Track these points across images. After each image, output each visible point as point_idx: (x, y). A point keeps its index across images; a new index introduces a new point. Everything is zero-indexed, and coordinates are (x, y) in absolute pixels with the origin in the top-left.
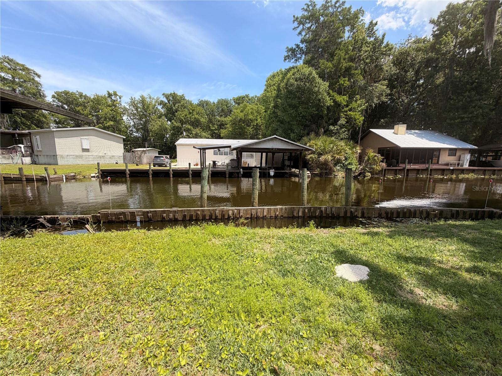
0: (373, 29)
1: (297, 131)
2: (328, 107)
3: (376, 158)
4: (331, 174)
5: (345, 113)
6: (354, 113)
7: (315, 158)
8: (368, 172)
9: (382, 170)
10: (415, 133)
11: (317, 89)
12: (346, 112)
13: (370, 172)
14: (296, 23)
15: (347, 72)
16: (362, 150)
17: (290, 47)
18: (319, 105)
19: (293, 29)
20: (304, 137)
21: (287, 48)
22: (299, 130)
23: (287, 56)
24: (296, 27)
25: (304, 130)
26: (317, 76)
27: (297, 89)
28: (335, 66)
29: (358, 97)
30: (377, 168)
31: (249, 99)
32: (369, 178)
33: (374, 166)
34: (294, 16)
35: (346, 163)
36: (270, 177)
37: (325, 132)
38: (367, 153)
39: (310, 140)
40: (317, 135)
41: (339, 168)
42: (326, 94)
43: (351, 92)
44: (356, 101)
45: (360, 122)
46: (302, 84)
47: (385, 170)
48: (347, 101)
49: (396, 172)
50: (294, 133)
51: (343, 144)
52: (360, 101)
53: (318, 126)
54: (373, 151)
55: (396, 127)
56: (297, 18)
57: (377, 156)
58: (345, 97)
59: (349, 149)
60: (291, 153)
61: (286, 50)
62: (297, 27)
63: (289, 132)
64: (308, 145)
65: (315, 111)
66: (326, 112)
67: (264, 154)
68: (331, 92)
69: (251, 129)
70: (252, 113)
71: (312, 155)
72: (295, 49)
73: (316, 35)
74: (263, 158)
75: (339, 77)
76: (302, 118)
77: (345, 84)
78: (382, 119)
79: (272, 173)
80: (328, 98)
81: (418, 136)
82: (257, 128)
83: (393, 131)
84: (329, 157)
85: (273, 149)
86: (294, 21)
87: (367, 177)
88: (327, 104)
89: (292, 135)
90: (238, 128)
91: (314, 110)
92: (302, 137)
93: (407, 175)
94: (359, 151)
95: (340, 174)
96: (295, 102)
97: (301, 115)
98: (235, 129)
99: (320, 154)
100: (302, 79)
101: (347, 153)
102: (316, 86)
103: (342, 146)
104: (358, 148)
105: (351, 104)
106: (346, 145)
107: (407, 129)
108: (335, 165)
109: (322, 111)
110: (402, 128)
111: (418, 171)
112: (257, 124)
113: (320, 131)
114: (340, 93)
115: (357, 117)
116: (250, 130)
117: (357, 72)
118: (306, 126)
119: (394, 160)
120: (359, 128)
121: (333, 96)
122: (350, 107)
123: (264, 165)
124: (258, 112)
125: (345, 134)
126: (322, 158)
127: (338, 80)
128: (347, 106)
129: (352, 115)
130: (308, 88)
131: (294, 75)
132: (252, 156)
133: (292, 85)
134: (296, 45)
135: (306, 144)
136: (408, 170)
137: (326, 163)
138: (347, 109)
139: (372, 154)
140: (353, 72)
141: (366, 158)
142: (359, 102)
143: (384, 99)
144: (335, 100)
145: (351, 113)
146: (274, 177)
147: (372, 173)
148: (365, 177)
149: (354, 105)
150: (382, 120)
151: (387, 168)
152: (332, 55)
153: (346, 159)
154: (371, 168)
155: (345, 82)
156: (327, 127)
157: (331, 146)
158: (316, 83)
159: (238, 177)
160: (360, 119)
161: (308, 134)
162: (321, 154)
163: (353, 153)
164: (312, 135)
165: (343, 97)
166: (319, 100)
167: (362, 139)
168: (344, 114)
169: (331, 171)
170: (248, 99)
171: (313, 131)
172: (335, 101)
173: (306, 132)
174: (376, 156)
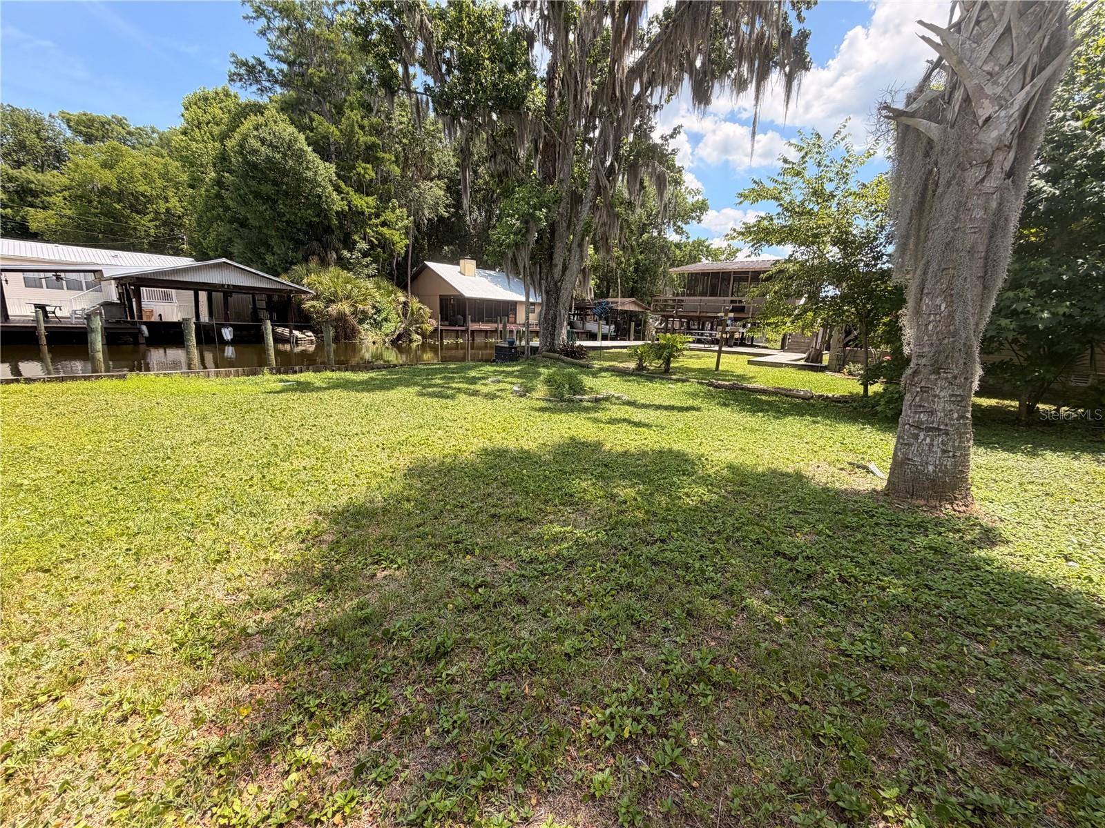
1: (279, 252)
2: (338, 214)
3: (421, 311)
4: (354, 337)
5: (374, 229)
6: (391, 231)
7: (320, 307)
8: (415, 333)
9: (436, 331)
10: (490, 275)
11: (310, 174)
12: (376, 226)
13: (419, 334)
15: (370, 153)
18: (318, 204)
19: (245, 18)
20: (295, 264)
21: (235, 56)
22: (284, 249)
24: (250, 16)
25: (295, 250)
26: (310, 149)
27: (266, 163)
28: (345, 135)
29: (395, 202)
30: (428, 327)
31: (129, 133)
32: (418, 343)
33: (422, 324)
35: (380, 319)
36: (224, 343)
37: (337, 260)
38: (410, 303)
39: (308, 272)
40: (324, 263)
41: (367, 327)
42: (331, 188)
43: (384, 191)
44: (394, 209)
45: (402, 248)
46: (278, 156)
47: (442, 331)
48: (377, 208)
49: (457, 334)
50: (273, 254)
51: (370, 286)
52: (399, 210)
53: (326, 247)
55: (462, 262)
57: (424, 309)
58: (371, 198)
59: (383, 294)
60: (269, 297)
61: (232, 60)
62: (254, 18)
63: (262, 250)
64: (305, 281)
65: (314, 217)
66: (335, 222)
67: (203, 296)
68: (341, 184)
70: (145, 176)
71: (313, 303)
72: (254, 66)
74: (201, 304)
75: (355, 159)
76: (288, 225)
77: (367, 175)
78: (446, 246)
79: (227, 334)
80: (336, 196)
81: (494, 280)
82: (170, 221)
83: (457, 268)
84: (345, 307)
85: (223, 285)
87: (414, 341)
88: (335, 207)
89: (269, 259)
90: (100, 213)
91: (310, 214)
92: (293, 263)
93: (473, 340)
94: (400, 299)
95: (370, 337)
96: (267, 189)
97: (284, 219)
98: (86, 213)
99: (330, 302)
100: (276, 146)
101: (378, 302)
102: (308, 168)
103: (368, 289)
104: (400, 294)
105: (384, 214)
106: (376, 287)
107: (478, 267)
108: (361, 321)
109: (329, 220)
110: (469, 264)
111: (486, 333)
112: (168, 210)
113: (329, 256)
114: (359, 191)
115: (396, 238)
116: (146, 224)
117: (388, 155)
118: (298, 242)
119: (460, 317)
121: (348, 194)
122: (382, 219)
123: (205, 318)
124: (165, 176)
125: (373, 267)
126: (333, 309)
127: (354, 165)
128: (377, 216)
129: (387, 234)
130: (292, 168)
131: (256, 129)
132: (167, 298)
133: (255, 152)
134: (256, 58)
135: (299, 282)
136: (473, 332)
137: (341, 317)
138: (377, 221)
139: (418, 305)
140: (381, 154)
141: (409, 311)
142: (397, 211)
143: (442, 211)
144: (351, 201)
145: (385, 230)
146: (233, 342)
147: (424, 336)
148: (410, 341)
149: (389, 216)
150: (446, 248)
151: (443, 328)
153: (379, 311)
154: (418, 327)
155: (368, 171)
157: (349, 287)
158: (308, 162)
159: (136, 343)
160: (401, 243)
161: (306, 260)
162: (333, 302)
163: (390, 302)
164: (313, 264)
165: (367, 199)
166: (320, 197)
169: (354, 333)
170: (123, 132)
171: (314, 254)
172: (351, 204)
173: (300, 255)
174: (421, 308)
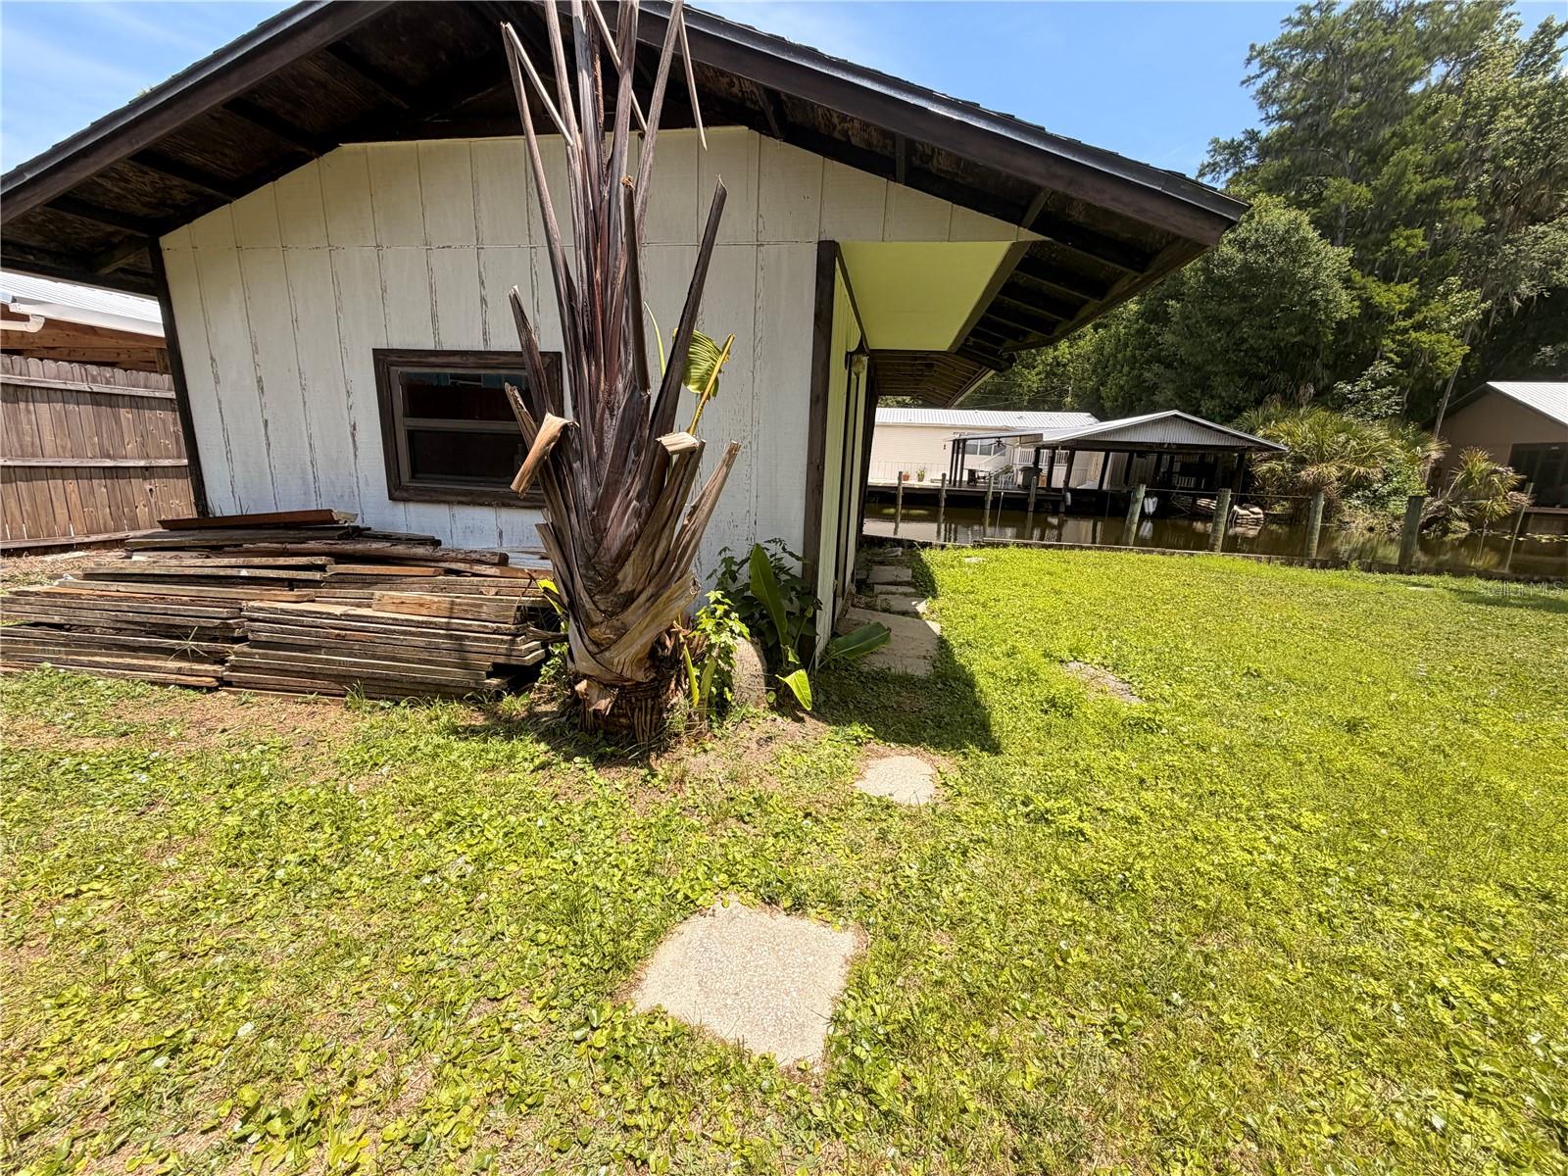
0: (1551, 44)
1: (1224, 394)
2: (1341, 323)
3: (1495, 478)
4: (1329, 518)
5: (1398, 337)
6: (1434, 337)
7: (1284, 471)
8: (1460, 519)
9: (1515, 514)
11: (1308, 272)
12: (1405, 331)
13: (1468, 520)
14: (1256, 63)
16: (1446, 451)
17: (1225, 139)
18: (1308, 318)
19: (1243, 83)
20: (1246, 409)
21: (1216, 141)
22: (1232, 389)
23: (1209, 165)
24: (1252, 75)
25: (1247, 388)
26: (1316, 234)
27: (1242, 273)
28: (1381, 194)
29: (1454, 281)
30: (1499, 507)
32: (1462, 535)
33: (1484, 502)
34: (1253, 47)
35: (1385, 490)
37: (1318, 394)
38: (1466, 463)
39: (1266, 420)
40: (1291, 402)
41: (1357, 502)
42: (1338, 285)
43: (1432, 269)
44: (1445, 296)
45: (1450, 364)
46: (1262, 259)
47: (1527, 515)
48: (1412, 301)
50: (1213, 398)
51: (1381, 433)
52: (1460, 295)
53: (1299, 378)
54: (1486, 457)
56: (1262, 51)
57: (1501, 473)
58: (1406, 286)
59: (1402, 448)
61: (1210, 148)
62: (1258, 76)
63: (1199, 393)
64: (1261, 433)
65: (1295, 336)
66: (1331, 338)
68: (1356, 275)
69: (1037, 374)
71: (1273, 464)
72: (1241, 144)
73: (1325, 92)
75: (1393, 226)
76: (1246, 354)
77: (1409, 249)
78: (1546, 345)
80: (1344, 296)
84: (1332, 469)
85: (1163, 444)
86: (1249, 61)
87: (1455, 532)
88: (1338, 315)
91: (1291, 334)
92: (1239, 409)
94: (1435, 455)
95: (1359, 520)
96: (1232, 309)
97: (1245, 347)
99: (1300, 462)
100: (1263, 246)
101: (1390, 461)
102: (1308, 265)
103: (1377, 440)
104: (1433, 446)
105: (1423, 308)
106: (1391, 435)
108: (1346, 493)
109: (1321, 336)
113: (1301, 392)
114: (1387, 278)
115: (1443, 347)
116: (1031, 377)
117: (1461, 203)
118: (1254, 377)
120: (1446, 383)
121: (1364, 288)
122: (1418, 317)
125: (1389, 401)
126: (1308, 473)
127: (1388, 237)
128: (1409, 314)
129: (1425, 343)
130: (1281, 269)
133: (1226, 262)
134: (1246, 132)
135: (1252, 431)
137: (1318, 486)
138: (1408, 323)
139: (1484, 465)
140: (1446, 204)
141: (1459, 478)
142: (1454, 298)
143: (1564, 277)
144: (1368, 299)
145: (1424, 337)
147: (1475, 523)
148: (1446, 531)
149: (1436, 308)
150: (1548, 349)
151: (1536, 510)
152: (1376, 157)
153: (1386, 477)
154: (1472, 507)
155: (1413, 241)
156: (1326, 380)
157: (1342, 438)
158: (1310, 254)
160: (1452, 353)
161: (1261, 402)
162: (1306, 462)
163: (1413, 461)
164: (1275, 405)
165: (1399, 288)
166: (1314, 303)
167: (1449, 414)
168: (1394, 341)
169: (1330, 511)
171: (1275, 391)
172: (1367, 304)
173: (1252, 395)
174: (1495, 472)
